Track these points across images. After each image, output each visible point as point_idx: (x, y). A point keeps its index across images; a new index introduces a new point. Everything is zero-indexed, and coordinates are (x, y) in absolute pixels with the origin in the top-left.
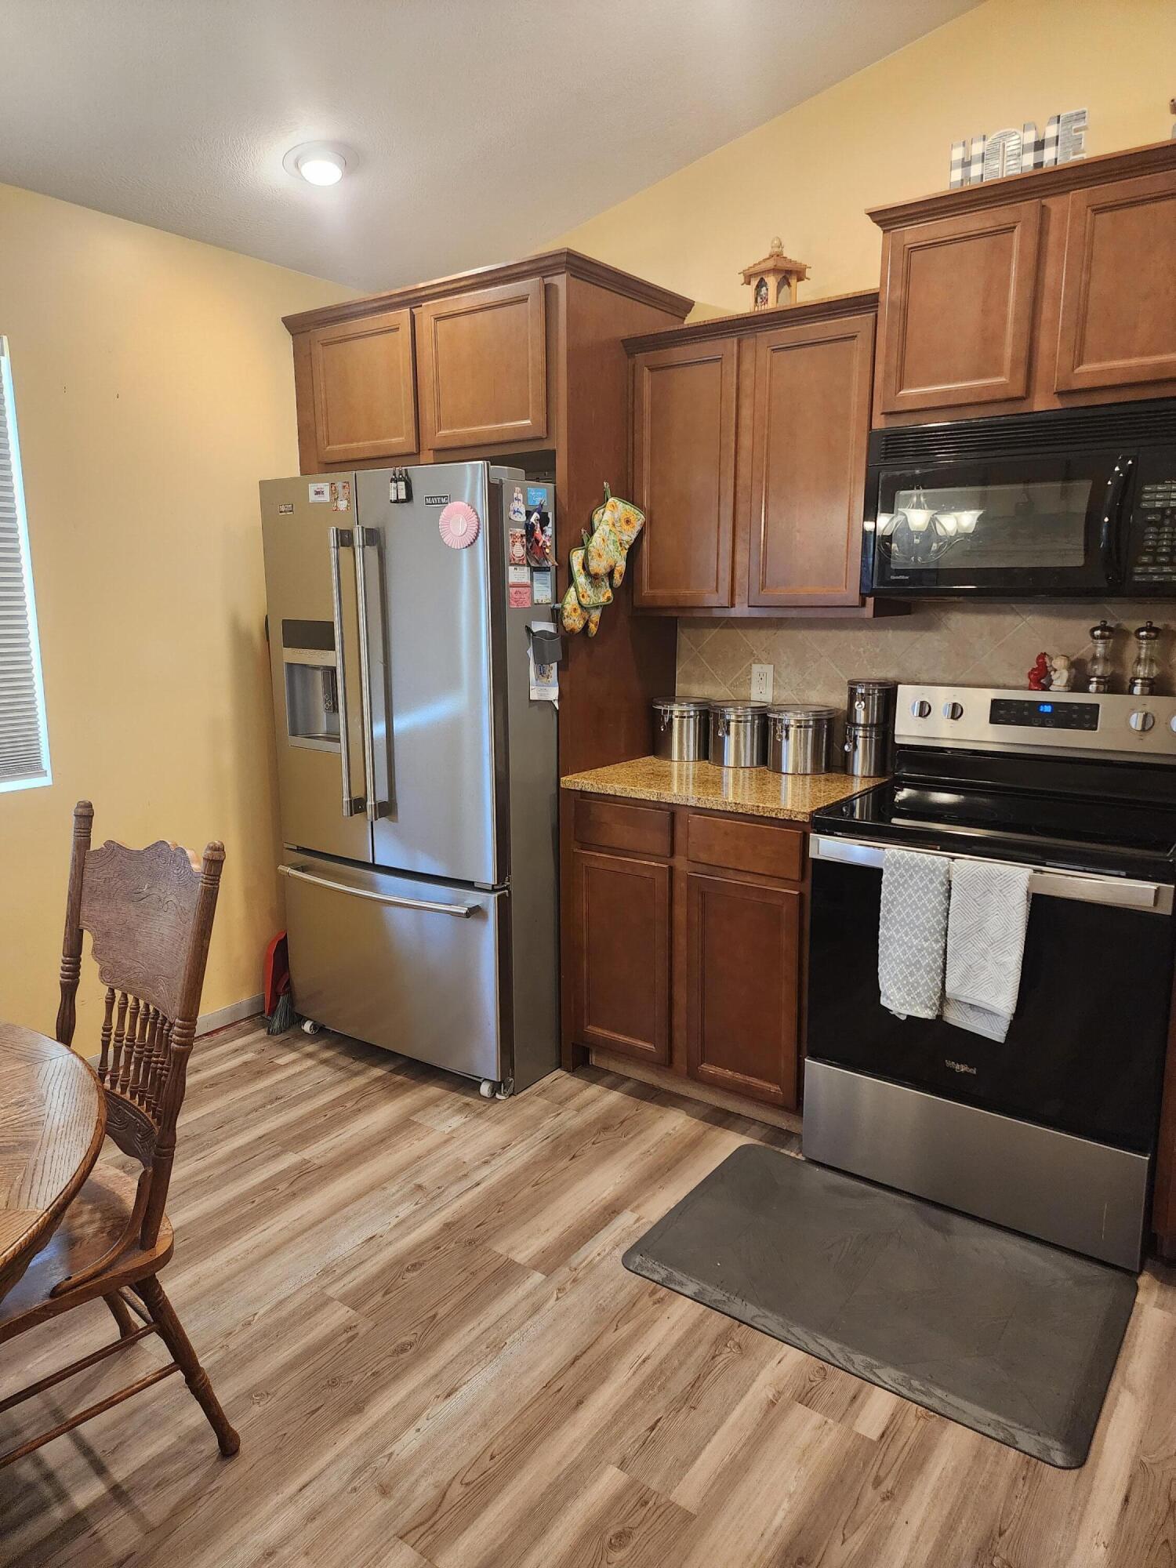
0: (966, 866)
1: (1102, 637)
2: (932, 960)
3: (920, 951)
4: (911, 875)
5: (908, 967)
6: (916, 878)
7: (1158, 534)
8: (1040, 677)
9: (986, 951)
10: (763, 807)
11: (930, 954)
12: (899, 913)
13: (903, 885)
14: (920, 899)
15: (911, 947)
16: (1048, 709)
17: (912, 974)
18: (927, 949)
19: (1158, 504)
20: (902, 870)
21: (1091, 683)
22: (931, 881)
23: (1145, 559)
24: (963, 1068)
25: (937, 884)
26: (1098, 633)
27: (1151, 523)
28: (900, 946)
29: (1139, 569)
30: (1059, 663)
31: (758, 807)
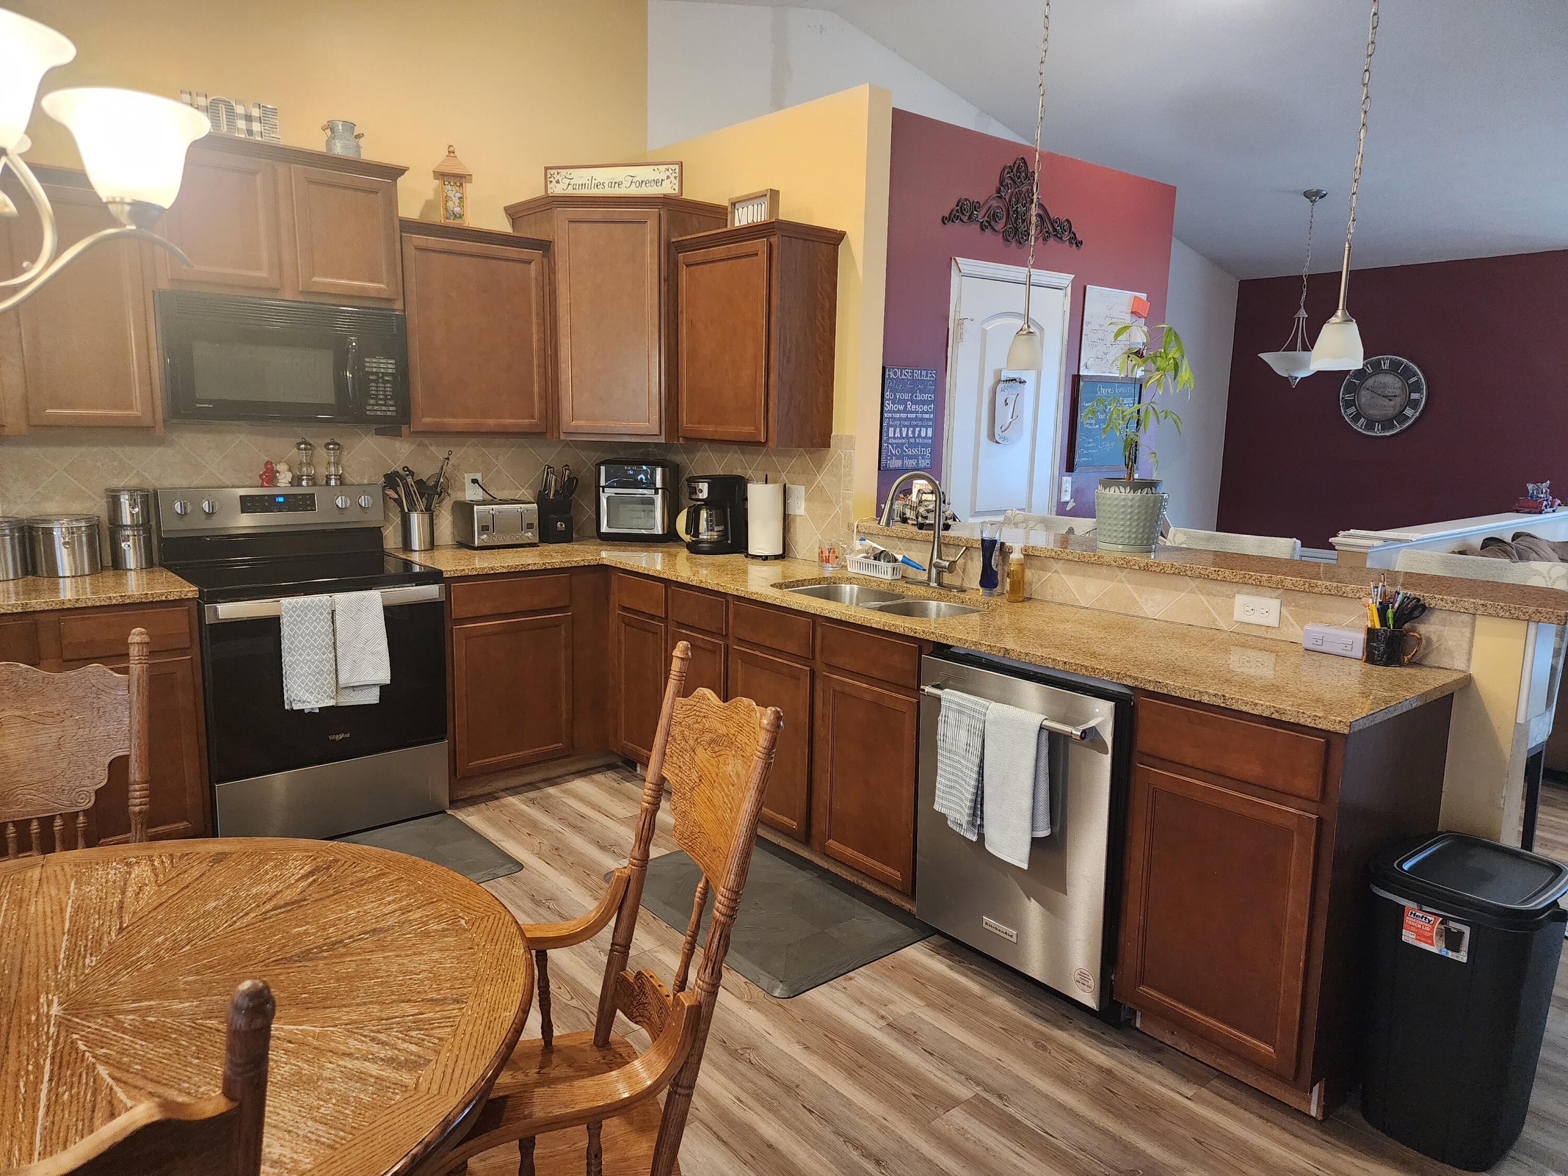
0: (341, 598)
1: (305, 449)
2: (329, 667)
3: (321, 662)
4: (306, 613)
5: (314, 676)
6: (310, 614)
7: (377, 387)
8: (270, 476)
9: (364, 649)
10: (152, 594)
11: (328, 662)
12: (300, 642)
13: (300, 622)
14: (315, 627)
15: (314, 662)
16: (281, 499)
17: (317, 680)
18: (326, 660)
19: (374, 370)
20: (298, 612)
21: (303, 480)
22: (322, 614)
23: (372, 402)
24: (342, 736)
25: (325, 614)
26: (303, 446)
27: (373, 381)
28: (305, 664)
29: (369, 408)
30: (282, 467)
31: (146, 594)
